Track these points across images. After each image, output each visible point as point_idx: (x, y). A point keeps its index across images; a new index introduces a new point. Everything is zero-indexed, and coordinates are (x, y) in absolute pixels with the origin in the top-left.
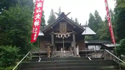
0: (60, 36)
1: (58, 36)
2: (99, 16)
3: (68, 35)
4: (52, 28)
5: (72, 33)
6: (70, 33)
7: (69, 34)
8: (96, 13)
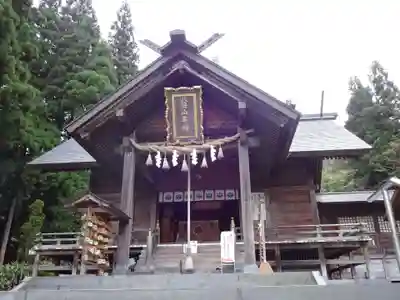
0: (169, 157)
1: (158, 158)
2: (390, 84)
3: (213, 151)
4: (120, 113)
5: (235, 142)
6: (219, 142)
7: (217, 148)
8: (375, 73)
